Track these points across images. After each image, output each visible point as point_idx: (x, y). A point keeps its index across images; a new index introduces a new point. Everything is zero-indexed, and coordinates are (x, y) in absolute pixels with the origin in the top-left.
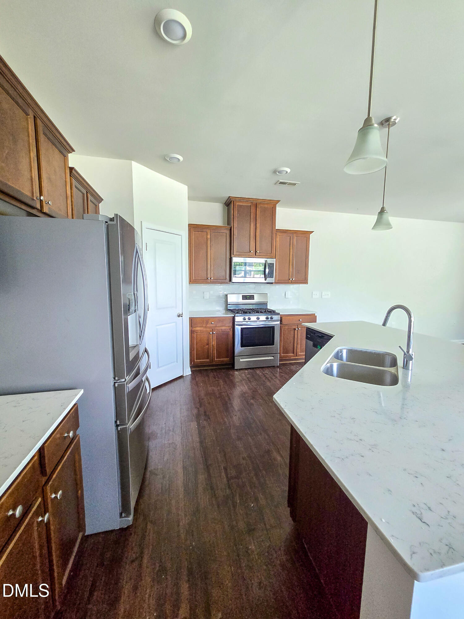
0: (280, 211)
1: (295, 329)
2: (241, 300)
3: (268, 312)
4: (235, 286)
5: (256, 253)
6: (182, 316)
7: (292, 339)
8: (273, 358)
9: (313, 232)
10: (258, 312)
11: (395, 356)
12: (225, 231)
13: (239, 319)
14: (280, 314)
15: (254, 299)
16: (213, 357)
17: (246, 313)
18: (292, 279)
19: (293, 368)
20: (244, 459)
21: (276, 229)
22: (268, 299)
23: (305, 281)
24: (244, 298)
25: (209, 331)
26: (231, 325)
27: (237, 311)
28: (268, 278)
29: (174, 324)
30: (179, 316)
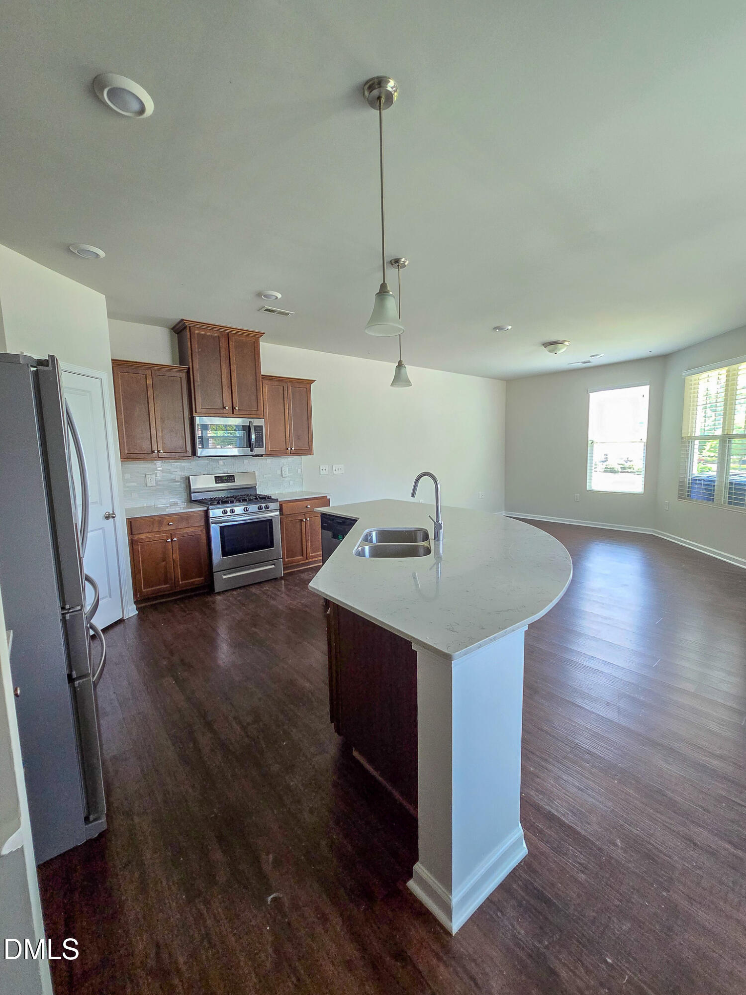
0: (265, 347)
1: (302, 520)
2: (213, 485)
3: (261, 498)
4: (201, 462)
5: (234, 410)
6: (113, 517)
7: (298, 535)
8: (273, 566)
9: (314, 381)
10: (245, 500)
11: (426, 530)
12: (179, 374)
13: (216, 512)
14: (279, 500)
15: (234, 482)
16: (177, 579)
17: (226, 502)
18: (291, 449)
19: (304, 576)
20: (260, 699)
21: (263, 375)
22: (257, 480)
23: (308, 450)
24: (219, 480)
25: (165, 538)
26: (203, 523)
27: (210, 501)
28: (255, 447)
29: (101, 531)
30: (107, 518)
